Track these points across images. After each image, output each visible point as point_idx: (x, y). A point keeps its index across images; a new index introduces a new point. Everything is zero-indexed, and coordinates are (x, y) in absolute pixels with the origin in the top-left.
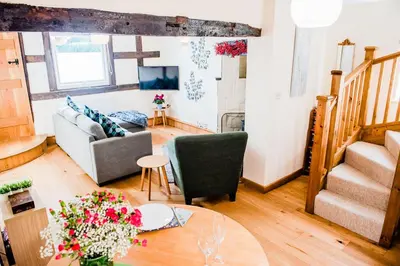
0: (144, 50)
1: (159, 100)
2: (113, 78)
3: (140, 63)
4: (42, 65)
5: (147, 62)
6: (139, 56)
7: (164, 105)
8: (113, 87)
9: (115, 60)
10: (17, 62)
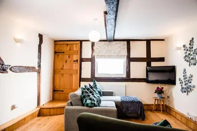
0: (152, 57)
1: (160, 91)
2: (128, 73)
3: (149, 65)
4: (89, 63)
5: (154, 64)
6: (148, 60)
7: (163, 95)
8: (128, 79)
9: (131, 63)
10: (77, 61)
